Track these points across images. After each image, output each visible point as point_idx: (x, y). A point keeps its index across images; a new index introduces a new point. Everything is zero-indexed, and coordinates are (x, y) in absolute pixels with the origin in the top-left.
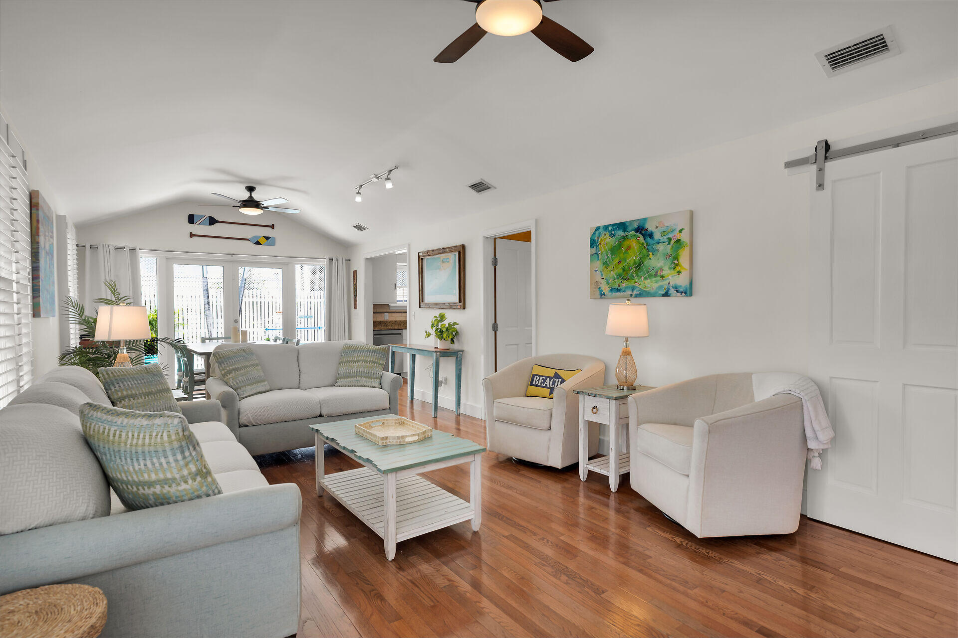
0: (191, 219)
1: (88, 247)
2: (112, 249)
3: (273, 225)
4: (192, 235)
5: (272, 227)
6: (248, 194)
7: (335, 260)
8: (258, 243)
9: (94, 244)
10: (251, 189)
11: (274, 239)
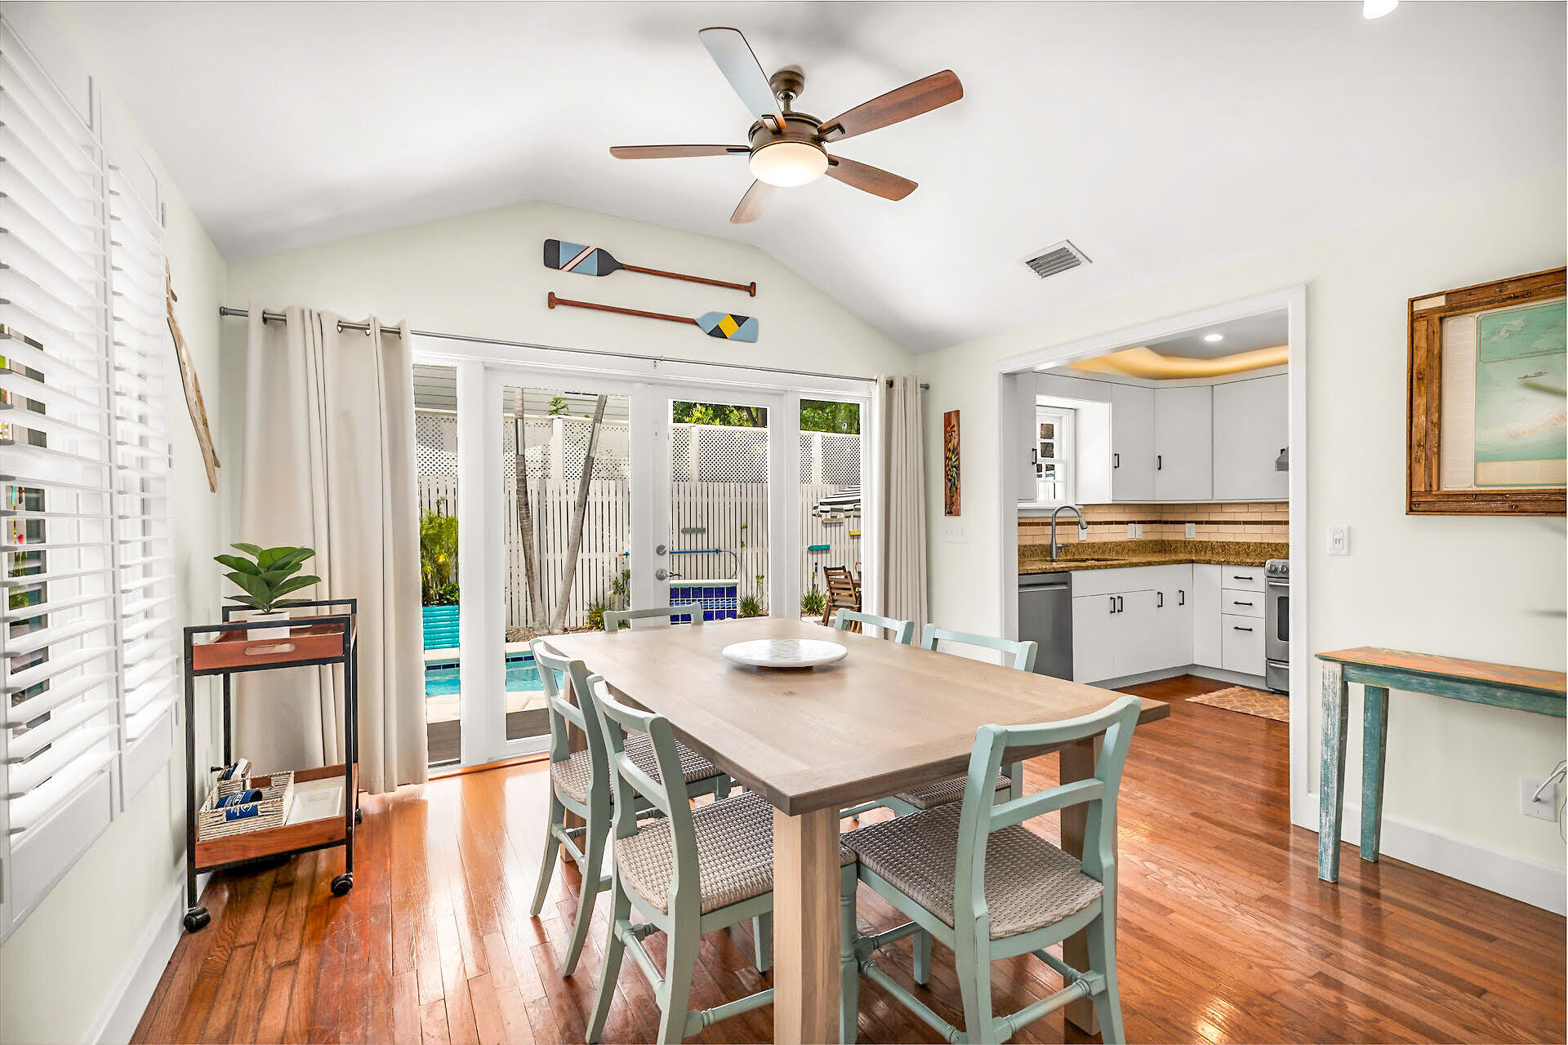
0: (552, 253)
1: (255, 319)
2: (330, 328)
3: (753, 284)
4: (553, 301)
5: (751, 289)
7: (898, 385)
8: (717, 333)
9: (275, 309)
11: (755, 325)
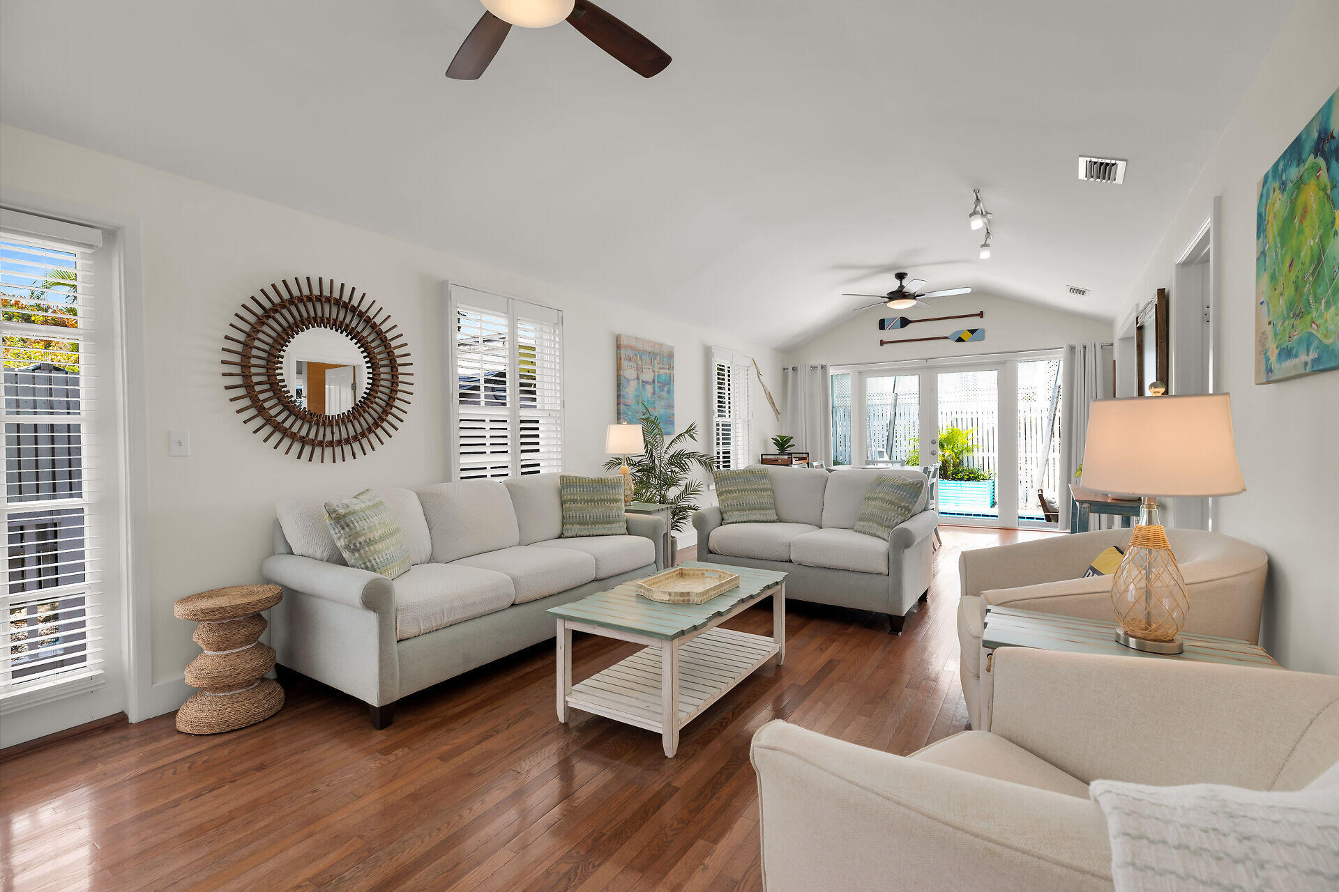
0: (882, 325)
3: (982, 312)
4: (882, 343)
5: (981, 315)
6: (898, 283)
8: (960, 340)
10: (901, 276)
11: (983, 331)
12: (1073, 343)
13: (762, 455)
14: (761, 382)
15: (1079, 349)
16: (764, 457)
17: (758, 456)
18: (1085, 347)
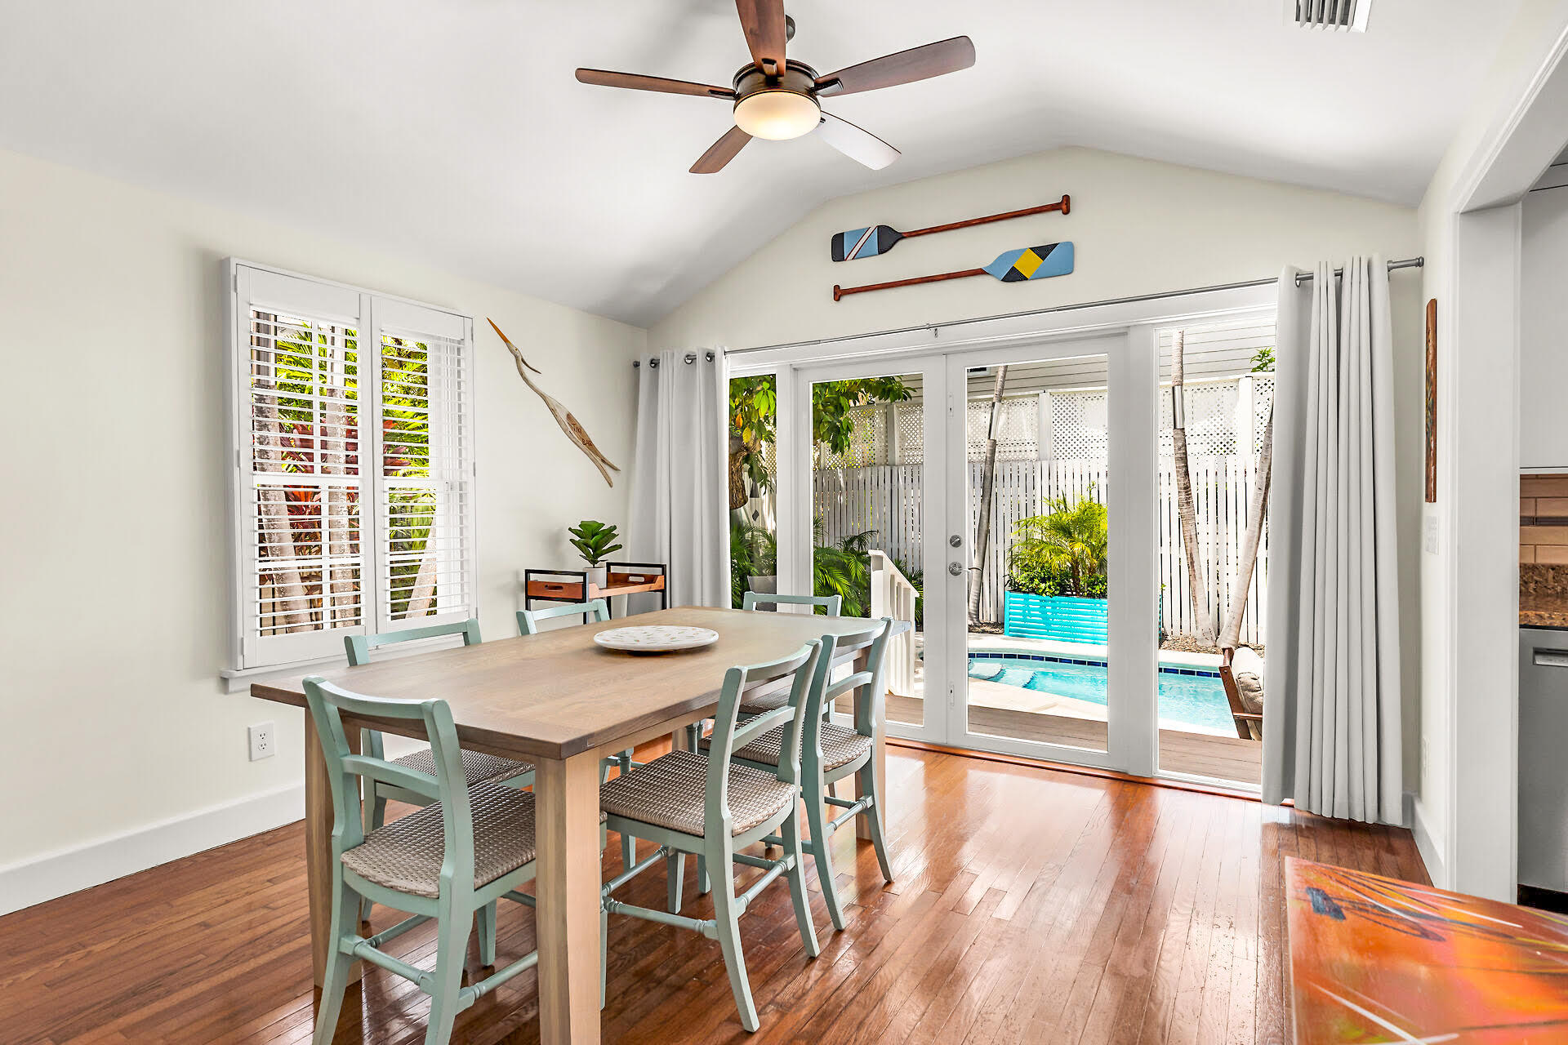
0: (838, 247)
3: (1066, 198)
4: (839, 293)
5: (1064, 205)
8: (1014, 276)
11: (1070, 247)
12: (1305, 268)
13: (528, 572)
14: (536, 391)
15: (1323, 281)
16: (533, 577)
17: (517, 574)
18: (1340, 274)
